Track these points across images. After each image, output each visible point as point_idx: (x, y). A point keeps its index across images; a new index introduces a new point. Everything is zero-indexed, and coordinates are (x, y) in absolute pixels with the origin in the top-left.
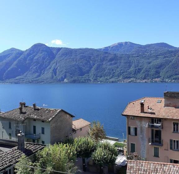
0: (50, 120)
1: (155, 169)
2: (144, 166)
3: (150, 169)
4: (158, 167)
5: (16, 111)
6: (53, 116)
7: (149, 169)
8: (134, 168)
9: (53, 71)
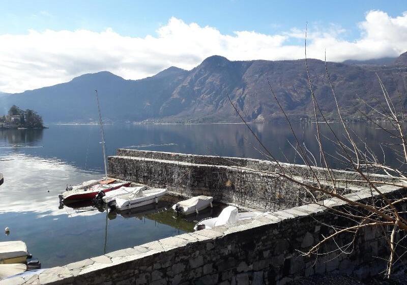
9: (238, 102)
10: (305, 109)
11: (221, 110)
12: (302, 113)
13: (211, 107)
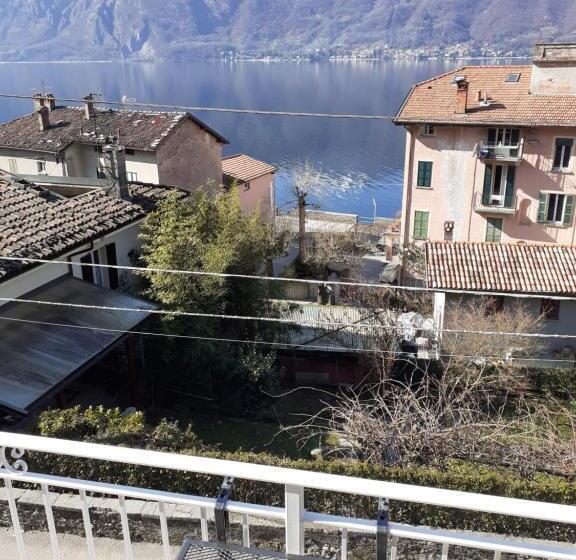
0: (153, 145)
1: (511, 259)
2: (477, 253)
3: (497, 260)
4: (520, 254)
5: (26, 125)
6: (165, 134)
7: (492, 259)
8: (447, 260)
9: (99, 14)
10: (229, 33)
11: (66, 33)
12: (224, 42)
13: (42, 25)
